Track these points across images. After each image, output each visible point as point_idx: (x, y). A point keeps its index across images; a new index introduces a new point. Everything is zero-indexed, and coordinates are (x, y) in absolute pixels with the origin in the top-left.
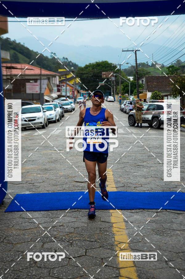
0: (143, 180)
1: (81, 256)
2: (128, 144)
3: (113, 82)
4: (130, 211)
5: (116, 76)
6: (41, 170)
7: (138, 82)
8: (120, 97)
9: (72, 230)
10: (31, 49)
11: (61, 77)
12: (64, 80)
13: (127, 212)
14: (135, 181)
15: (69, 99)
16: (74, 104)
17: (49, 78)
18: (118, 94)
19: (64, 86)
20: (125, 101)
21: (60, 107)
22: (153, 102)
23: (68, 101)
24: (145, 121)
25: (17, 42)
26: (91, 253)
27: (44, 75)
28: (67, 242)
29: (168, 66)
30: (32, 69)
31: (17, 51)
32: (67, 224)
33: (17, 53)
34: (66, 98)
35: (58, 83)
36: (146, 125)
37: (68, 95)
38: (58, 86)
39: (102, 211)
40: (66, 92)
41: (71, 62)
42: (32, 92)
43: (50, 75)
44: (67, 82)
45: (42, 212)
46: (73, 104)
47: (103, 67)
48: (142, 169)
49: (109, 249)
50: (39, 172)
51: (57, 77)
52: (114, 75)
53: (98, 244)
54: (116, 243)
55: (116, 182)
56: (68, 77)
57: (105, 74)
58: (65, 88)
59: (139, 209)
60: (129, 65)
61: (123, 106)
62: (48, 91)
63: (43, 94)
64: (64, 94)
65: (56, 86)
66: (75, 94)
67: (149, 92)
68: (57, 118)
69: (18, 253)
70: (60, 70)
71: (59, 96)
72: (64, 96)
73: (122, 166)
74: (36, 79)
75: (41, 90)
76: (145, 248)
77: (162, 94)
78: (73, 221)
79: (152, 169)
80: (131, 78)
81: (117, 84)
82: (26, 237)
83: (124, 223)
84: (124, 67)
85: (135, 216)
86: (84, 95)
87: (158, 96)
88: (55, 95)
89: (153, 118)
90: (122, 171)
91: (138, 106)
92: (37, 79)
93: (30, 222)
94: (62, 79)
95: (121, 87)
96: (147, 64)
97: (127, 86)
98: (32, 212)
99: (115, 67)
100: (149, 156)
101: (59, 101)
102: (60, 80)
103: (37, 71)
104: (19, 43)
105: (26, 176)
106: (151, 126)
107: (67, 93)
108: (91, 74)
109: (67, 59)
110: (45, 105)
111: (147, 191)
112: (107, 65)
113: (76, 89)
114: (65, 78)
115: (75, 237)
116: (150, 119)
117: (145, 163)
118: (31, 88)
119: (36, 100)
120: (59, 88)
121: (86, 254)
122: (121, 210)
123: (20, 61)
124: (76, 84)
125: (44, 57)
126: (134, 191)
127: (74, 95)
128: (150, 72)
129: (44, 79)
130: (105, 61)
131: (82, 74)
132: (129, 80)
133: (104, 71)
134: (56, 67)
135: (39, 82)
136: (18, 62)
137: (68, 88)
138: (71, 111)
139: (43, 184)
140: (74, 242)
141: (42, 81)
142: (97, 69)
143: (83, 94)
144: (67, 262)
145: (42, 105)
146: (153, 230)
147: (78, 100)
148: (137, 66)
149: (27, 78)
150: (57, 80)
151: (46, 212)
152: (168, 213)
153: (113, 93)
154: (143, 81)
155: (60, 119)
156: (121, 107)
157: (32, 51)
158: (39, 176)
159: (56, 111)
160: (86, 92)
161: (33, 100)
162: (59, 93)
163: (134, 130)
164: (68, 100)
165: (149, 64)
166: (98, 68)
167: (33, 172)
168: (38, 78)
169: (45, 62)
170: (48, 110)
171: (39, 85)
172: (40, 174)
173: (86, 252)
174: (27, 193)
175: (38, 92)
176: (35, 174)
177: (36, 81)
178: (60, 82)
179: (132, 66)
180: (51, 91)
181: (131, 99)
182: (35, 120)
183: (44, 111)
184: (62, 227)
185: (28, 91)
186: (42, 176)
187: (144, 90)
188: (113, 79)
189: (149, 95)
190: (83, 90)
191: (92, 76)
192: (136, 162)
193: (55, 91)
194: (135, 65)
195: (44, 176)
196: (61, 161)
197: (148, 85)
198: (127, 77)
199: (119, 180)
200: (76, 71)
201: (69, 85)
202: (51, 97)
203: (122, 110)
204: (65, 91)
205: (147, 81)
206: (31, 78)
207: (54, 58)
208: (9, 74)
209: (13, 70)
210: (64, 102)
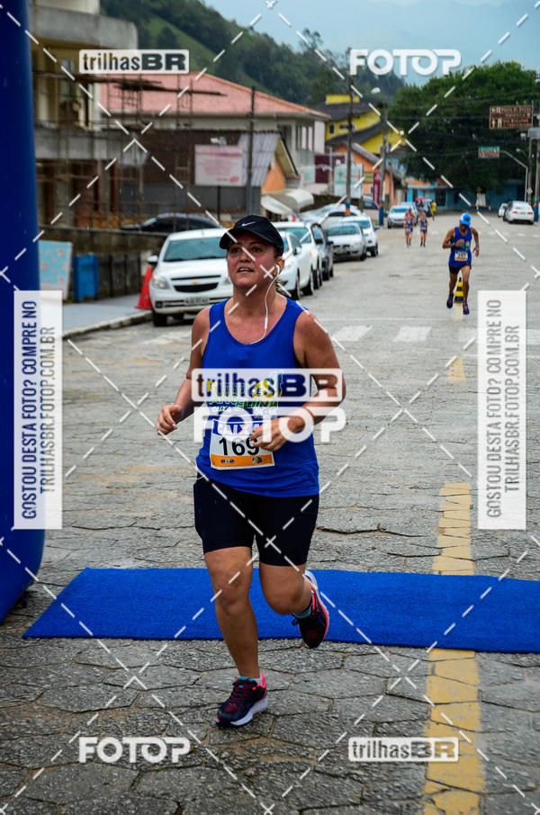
3: (533, 146)
11: (335, 127)
12: (344, 137)
15: (358, 212)
16: (375, 229)
17: (285, 129)
19: (342, 159)
21: (318, 242)
23: (351, 218)
27: (266, 118)
30: (219, 93)
34: (348, 207)
35: (320, 148)
37: (356, 194)
38: (320, 160)
40: (349, 183)
42: (216, 183)
43: (291, 118)
44: (356, 146)
46: (369, 231)
47: (498, 86)
51: (320, 127)
56: (359, 125)
57: (500, 116)
58: (345, 166)
62: (281, 179)
63: (258, 189)
64: (338, 190)
65: (312, 160)
66: (385, 191)
68: (303, 282)
70: (332, 100)
71: (320, 201)
72: (337, 200)
74: (233, 131)
75: (250, 176)
86: (420, 196)
88: (302, 195)
92: (239, 132)
94: (339, 132)
102: (331, 136)
103: (235, 99)
107: (354, 186)
108: (448, 115)
112: (514, 80)
113: (386, 172)
114: (345, 131)
118: (214, 167)
120: (325, 168)
124: (388, 155)
125: (276, 46)
127: (379, 193)
129: (264, 132)
130: (509, 65)
133: (498, 104)
134: (316, 87)
135: (244, 142)
137: (358, 167)
138: (363, 258)
141: (257, 139)
142: (473, 95)
143: (415, 192)
147: (393, 216)
149: (198, 125)
150: (317, 139)
155: (316, 287)
157: (233, 23)
159: (299, 257)
160: (428, 186)
161: (218, 211)
162: (321, 189)
164: (353, 214)
166: (478, 90)
168: (242, 126)
169: (280, 66)
171: (245, 156)
175: (241, 182)
177: (232, 137)
178: (327, 143)
180: (291, 178)
182: (214, 286)
185: (202, 178)
190: (417, 177)
191: (455, 123)
193: (306, 178)
200: (392, 102)
201: (362, 157)
202: (290, 202)
204: (345, 180)
206: (216, 126)
207: (311, 54)
208: (129, 110)
209: (147, 95)
210: (339, 221)
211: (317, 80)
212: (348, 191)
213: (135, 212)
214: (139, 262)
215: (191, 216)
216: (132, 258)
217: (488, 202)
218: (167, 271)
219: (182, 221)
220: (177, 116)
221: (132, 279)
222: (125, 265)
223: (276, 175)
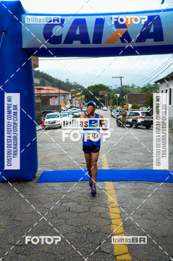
0: (126, 162)
1: (86, 211)
2: (117, 138)
3: (106, 98)
4: (118, 182)
5: (108, 94)
6: (60, 156)
7: (123, 98)
8: (111, 107)
9: (80, 195)
10: (53, 77)
11: (73, 95)
13: (116, 183)
14: (121, 163)
15: (77, 109)
17: (64, 95)
18: (109, 105)
20: (114, 110)
21: (72, 114)
22: (133, 110)
24: (128, 123)
25: (44, 73)
26: (93, 210)
27: (61, 94)
28: (77, 202)
29: (142, 87)
30: (54, 90)
31: (44, 78)
32: (77, 191)
33: (44, 79)
35: (70, 98)
36: (128, 125)
37: (77, 106)
38: (70, 100)
39: (100, 182)
40: (76, 104)
41: (79, 85)
42: (53, 105)
43: (65, 93)
44: (76, 98)
45: (60, 183)
46: (80, 112)
47: (100, 88)
48: (126, 155)
49: (104, 207)
50: (58, 157)
51: (70, 95)
52: (107, 93)
53: (97, 204)
54: (109, 203)
55: (109, 163)
56: (77, 94)
57: (101, 93)
58: (75, 101)
59: (124, 181)
60: (117, 87)
61: (113, 113)
62: (64, 103)
63: (61, 106)
64: (74, 105)
65: (69, 100)
66: (82, 106)
67: (130, 104)
69: (45, 209)
70: (71, 90)
71: (71, 107)
72: (74, 107)
73: (113, 152)
75: (59, 103)
76: (128, 206)
77: (139, 105)
78: (81, 189)
79: (132, 154)
80: (118, 95)
81: (109, 99)
82: (50, 199)
83: (114, 190)
84: (114, 88)
85: (121, 186)
87: (135, 107)
88: (68, 106)
89: (133, 121)
90: (112, 156)
91: (124, 113)
92: (57, 96)
93: (53, 189)
94: (73, 96)
95: (111, 101)
96: (129, 86)
97: (116, 100)
98: (54, 183)
99: (107, 88)
100: (130, 146)
101: (71, 110)
102: (72, 96)
103: (56, 91)
104: (46, 73)
105: (50, 160)
106: (131, 126)
107: (77, 105)
109: (76, 83)
110: (62, 113)
111: (129, 169)
112: (102, 87)
113: (82, 102)
114: (75, 95)
115: (82, 199)
116: (131, 121)
117: (128, 151)
118: (53, 102)
119: (56, 110)
120: (71, 102)
121: (89, 210)
122: (112, 181)
123: (46, 84)
124: (82, 99)
125: (62, 82)
126: (121, 169)
127: (81, 106)
128: (130, 91)
129: (61, 96)
130: (101, 84)
131: (86, 92)
132: (117, 96)
133: (100, 91)
135: (58, 98)
136: (45, 86)
137: (77, 101)
139: (61, 164)
140: (82, 202)
141: (60, 97)
142: (96, 89)
144: (77, 215)
145: (60, 113)
146: (133, 194)
147: (83, 110)
148: (122, 87)
149: (50, 95)
150: (70, 97)
151: (63, 183)
152: (143, 183)
153: (107, 104)
154: (126, 97)
156: (111, 114)
157: (54, 78)
158: (58, 159)
159: (69, 117)
161: (54, 110)
162: (71, 105)
163: (120, 129)
165: (130, 86)
166: (96, 88)
167: (54, 157)
169: (62, 85)
170: (64, 116)
171: (58, 100)
172: (58, 158)
173: (89, 209)
174: (51, 170)
175: (58, 105)
176: (56, 158)
177: (56, 97)
178: (71, 97)
179: (119, 87)
180: (66, 104)
181: (118, 109)
182: (55, 122)
183: (61, 116)
184: (73, 193)
185: (51, 104)
186: (60, 159)
187: (127, 103)
188: (106, 95)
189: (130, 106)
192: (122, 150)
193: (68, 103)
194: (121, 86)
195: (62, 159)
196: (72, 149)
197: (129, 100)
198: (115, 94)
199: (110, 162)
202: (66, 108)
203: (112, 116)
205: (129, 97)
206: (53, 95)
207: (68, 82)
208: (39, 93)
209: (41, 90)
210: (75, 111)
211: (69, 87)
212: (76, 106)
213: (40, 110)
214: (41, 119)
215: (50, 111)
216: (40, 118)
217: (99, 107)
218: (47, 120)
219: (48, 111)
220: (47, 94)
221: (40, 122)
222: (39, 119)
223: (63, 103)
